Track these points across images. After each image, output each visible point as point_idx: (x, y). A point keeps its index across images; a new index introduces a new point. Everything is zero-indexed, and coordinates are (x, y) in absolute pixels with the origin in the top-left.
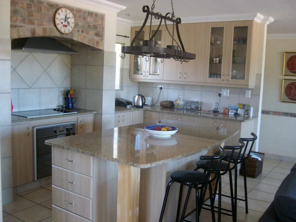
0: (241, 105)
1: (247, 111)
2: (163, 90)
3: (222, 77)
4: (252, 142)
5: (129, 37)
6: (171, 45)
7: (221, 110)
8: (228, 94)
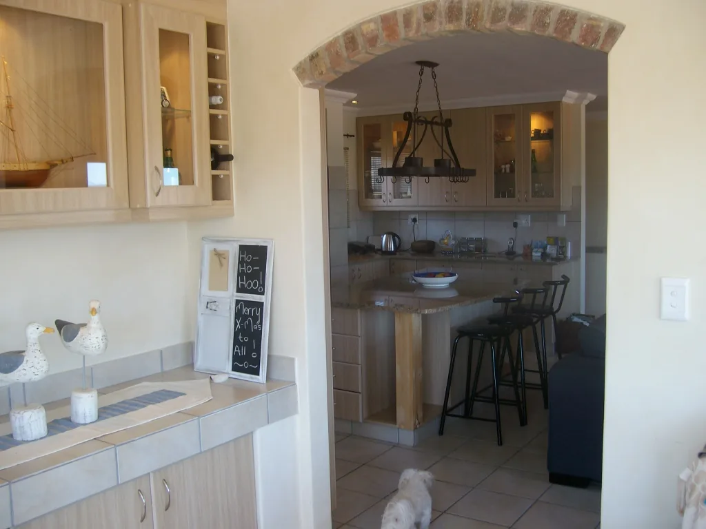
0: (551, 239)
1: (562, 249)
2: (417, 223)
3: (517, 195)
4: (563, 286)
5: (353, 136)
6: (441, 158)
7: (519, 250)
8: (530, 222)
